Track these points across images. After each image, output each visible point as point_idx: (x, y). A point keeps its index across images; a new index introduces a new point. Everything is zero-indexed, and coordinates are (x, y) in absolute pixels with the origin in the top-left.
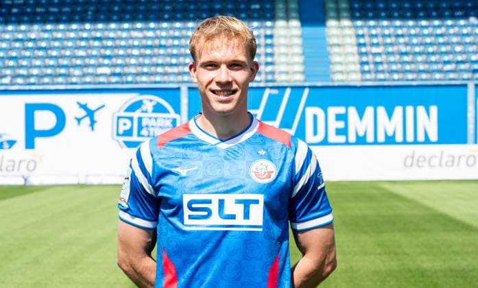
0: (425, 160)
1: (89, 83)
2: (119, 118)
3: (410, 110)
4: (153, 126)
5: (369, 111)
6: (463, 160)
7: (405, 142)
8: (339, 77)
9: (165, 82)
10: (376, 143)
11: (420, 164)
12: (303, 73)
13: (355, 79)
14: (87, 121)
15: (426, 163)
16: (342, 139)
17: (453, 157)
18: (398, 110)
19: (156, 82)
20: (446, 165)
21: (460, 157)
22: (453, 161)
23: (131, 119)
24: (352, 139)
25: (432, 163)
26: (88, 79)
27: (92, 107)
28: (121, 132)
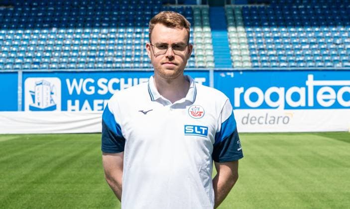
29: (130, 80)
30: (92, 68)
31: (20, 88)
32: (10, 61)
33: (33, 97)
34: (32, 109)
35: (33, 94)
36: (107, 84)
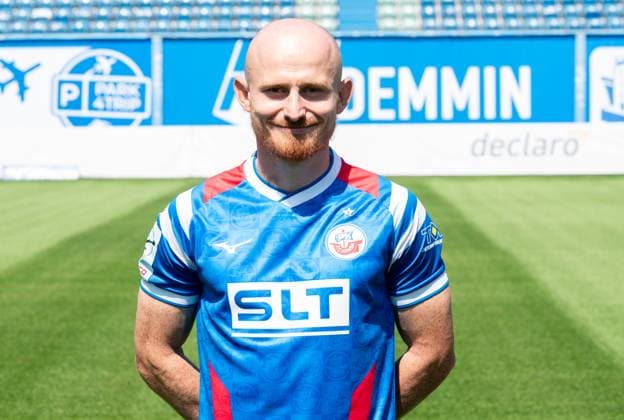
0: (502, 145)
1: (20, 31)
2: (61, 83)
3: (490, 72)
4: (110, 95)
5: (430, 73)
6: (559, 146)
7: (482, 119)
8: (389, 23)
9: (131, 31)
10: (439, 120)
11: (496, 151)
12: (337, 17)
13: (411, 26)
14: (14, 87)
15: (504, 151)
16: (389, 114)
17: (544, 141)
18: (473, 73)
19: (118, 31)
20: (534, 153)
21: (554, 142)
22: (544, 148)
23: (79, 84)
24: (405, 114)
25: (513, 150)
26: (18, 26)
27: (21, 66)
28: (64, 102)
31: (580, 70)
33: (610, 90)
34: (607, 117)
35: (609, 84)
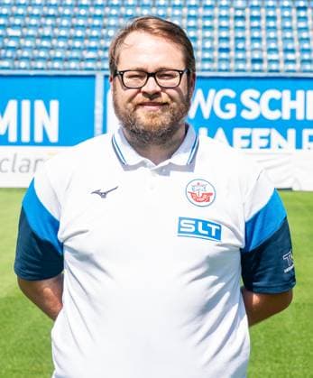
3: (26, 104)
17: (28, 160)
18: (12, 105)
21: (37, 161)
22: (28, 166)
29: (300, 94)
30: (226, 70)
31: (98, 104)
32: (75, 54)
36: (258, 101)
